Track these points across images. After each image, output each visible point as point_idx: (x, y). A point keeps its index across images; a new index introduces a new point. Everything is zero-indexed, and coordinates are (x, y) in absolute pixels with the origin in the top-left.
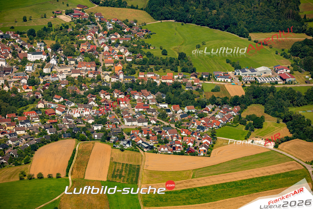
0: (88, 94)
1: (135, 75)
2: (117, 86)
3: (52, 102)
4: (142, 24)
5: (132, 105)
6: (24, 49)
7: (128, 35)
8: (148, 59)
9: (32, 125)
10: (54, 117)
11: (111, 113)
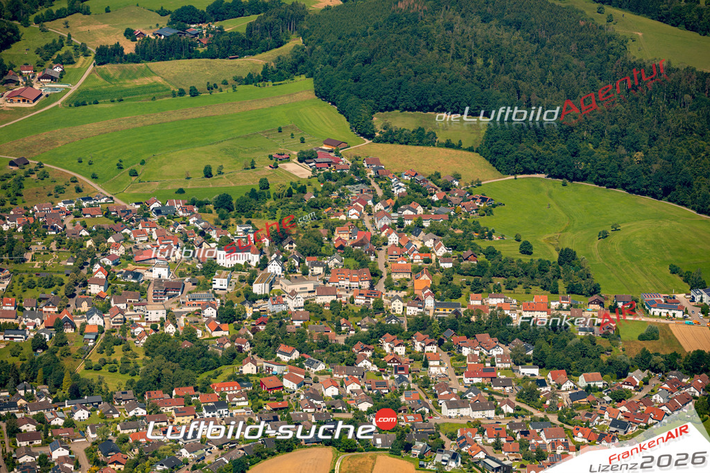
0: (355, 342)
1: (461, 300)
2: (421, 324)
3: (273, 360)
4: (472, 183)
5: (456, 369)
6: (208, 239)
7: (442, 209)
8: (490, 264)
9: (231, 414)
10: (279, 396)
11: (409, 388)
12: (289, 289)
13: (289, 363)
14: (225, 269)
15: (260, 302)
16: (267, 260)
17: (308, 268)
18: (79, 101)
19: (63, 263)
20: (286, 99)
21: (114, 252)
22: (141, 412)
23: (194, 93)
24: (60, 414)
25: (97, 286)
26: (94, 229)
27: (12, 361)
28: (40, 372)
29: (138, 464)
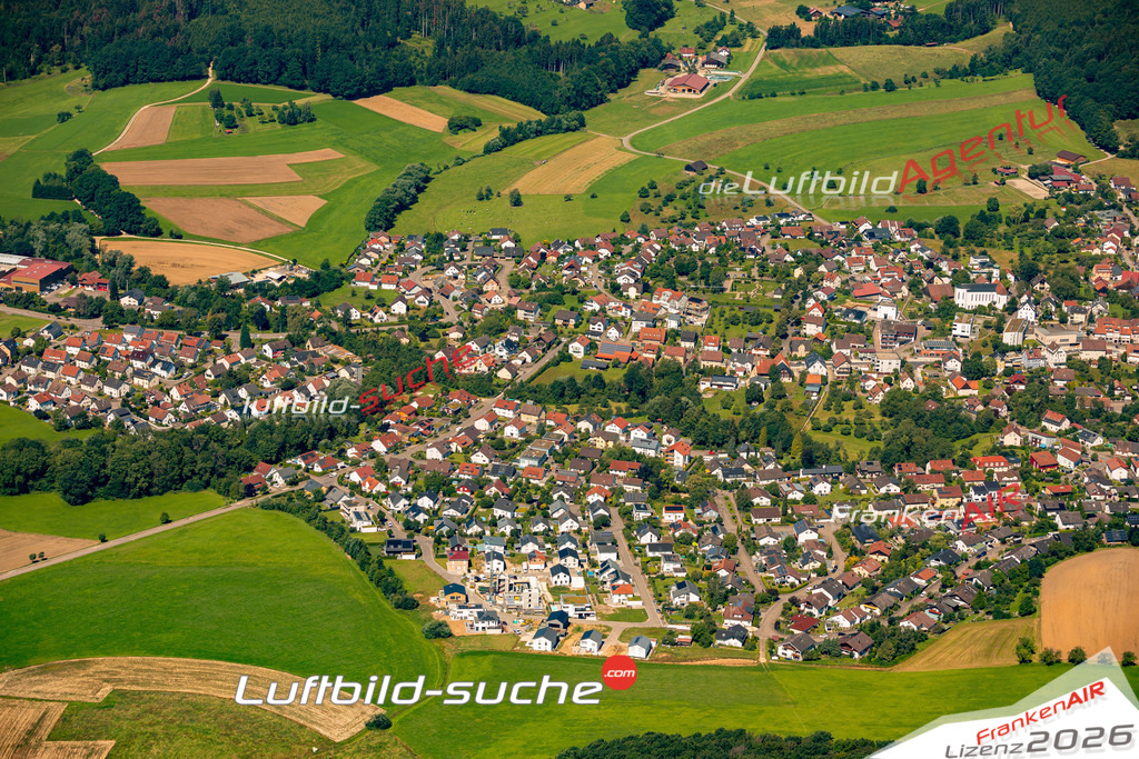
3: (1039, 429)
6: (939, 272)
10: (1055, 476)
12: (1048, 340)
13: (1059, 434)
14: (967, 312)
15: (1011, 355)
16: (1016, 303)
17: (1067, 315)
18: (754, 92)
19: (769, 295)
20: (1003, 99)
21: (828, 284)
22: (895, 489)
23: (890, 87)
24: (797, 486)
25: (814, 326)
26: (799, 253)
27: (725, 415)
28: (763, 431)
29: (906, 557)
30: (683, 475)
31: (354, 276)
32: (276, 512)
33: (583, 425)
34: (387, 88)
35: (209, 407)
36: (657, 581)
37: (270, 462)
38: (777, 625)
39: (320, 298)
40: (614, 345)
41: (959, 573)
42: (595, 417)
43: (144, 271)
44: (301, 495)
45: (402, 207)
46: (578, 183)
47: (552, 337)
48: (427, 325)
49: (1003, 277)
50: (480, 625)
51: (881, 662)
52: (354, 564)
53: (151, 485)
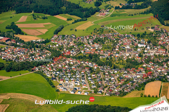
0: (163, 62)
3: (149, 64)
6: (136, 42)
9: (142, 74)
10: (150, 71)
12: (151, 52)
13: (151, 65)
14: (140, 47)
15: (146, 54)
16: (147, 46)
17: (154, 48)
18: (112, 16)
19: (111, 44)
21: (120, 43)
22: (126, 72)
23: (132, 15)
24: (112, 71)
25: (117, 49)
26: (116, 39)
27: (103, 61)
28: (108, 64)
29: (126, 82)
30: (96, 69)
31: (51, 41)
32: (36, 74)
33: (82, 62)
34: (58, 14)
35: (28, 59)
36: (90, 84)
37: (36, 67)
38: (107, 91)
39: (46, 44)
40: (88, 51)
41: (134, 84)
42: (84, 61)
43: (21, 39)
44: (40, 71)
45: (59, 31)
46: (85, 28)
47: (79, 50)
48: (61, 48)
49: (145, 42)
50: (64, 90)
51: (121, 96)
52: (47, 81)
53: (19, 69)
